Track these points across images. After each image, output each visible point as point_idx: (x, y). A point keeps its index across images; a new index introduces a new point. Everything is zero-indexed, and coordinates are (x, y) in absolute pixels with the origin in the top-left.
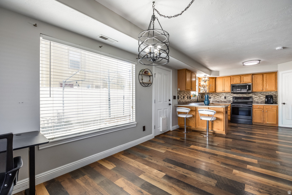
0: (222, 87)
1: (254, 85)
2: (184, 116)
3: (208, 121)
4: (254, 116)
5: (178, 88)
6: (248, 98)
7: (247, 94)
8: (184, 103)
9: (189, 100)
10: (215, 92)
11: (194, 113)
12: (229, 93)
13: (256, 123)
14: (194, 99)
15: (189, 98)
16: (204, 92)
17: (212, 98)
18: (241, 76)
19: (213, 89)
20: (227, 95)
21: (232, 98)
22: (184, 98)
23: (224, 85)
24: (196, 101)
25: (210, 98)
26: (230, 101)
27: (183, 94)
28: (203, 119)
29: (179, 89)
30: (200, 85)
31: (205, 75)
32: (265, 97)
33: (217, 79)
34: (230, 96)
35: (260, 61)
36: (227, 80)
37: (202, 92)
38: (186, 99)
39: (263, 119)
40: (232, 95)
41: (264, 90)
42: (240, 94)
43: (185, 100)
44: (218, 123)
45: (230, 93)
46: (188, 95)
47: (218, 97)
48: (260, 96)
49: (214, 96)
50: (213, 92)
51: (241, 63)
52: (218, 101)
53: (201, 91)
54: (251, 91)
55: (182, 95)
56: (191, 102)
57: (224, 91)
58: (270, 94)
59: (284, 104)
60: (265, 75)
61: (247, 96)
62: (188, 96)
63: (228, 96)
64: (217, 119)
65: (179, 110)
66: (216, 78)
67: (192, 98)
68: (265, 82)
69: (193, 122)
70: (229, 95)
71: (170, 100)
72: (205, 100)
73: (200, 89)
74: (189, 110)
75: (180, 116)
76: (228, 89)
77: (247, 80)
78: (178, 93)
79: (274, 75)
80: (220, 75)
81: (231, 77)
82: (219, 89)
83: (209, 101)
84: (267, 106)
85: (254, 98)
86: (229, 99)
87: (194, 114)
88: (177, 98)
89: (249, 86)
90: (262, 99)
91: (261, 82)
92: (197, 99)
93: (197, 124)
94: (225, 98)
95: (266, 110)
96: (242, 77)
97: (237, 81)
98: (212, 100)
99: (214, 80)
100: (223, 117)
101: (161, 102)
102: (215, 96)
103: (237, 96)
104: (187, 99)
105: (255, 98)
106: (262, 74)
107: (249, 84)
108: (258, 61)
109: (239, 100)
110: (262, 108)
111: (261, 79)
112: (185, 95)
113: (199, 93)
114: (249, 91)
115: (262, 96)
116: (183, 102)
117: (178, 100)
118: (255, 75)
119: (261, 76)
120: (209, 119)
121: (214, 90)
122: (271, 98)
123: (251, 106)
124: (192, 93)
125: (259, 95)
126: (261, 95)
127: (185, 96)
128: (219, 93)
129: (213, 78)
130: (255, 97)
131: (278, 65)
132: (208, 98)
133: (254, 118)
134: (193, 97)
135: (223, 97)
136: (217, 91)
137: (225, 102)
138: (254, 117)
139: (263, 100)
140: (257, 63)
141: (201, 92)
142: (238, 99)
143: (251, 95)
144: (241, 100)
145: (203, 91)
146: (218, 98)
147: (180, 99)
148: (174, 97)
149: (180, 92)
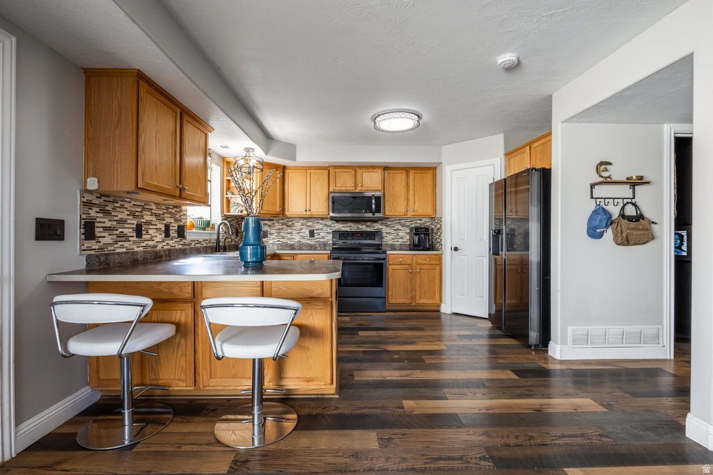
0: (304, 201)
1: (386, 198)
2: (109, 348)
3: (261, 361)
4: (390, 285)
5: (87, 176)
6: (371, 235)
7: (369, 224)
8: (139, 256)
9: (174, 243)
10: (281, 216)
11: (183, 314)
12: (322, 219)
13: (396, 304)
14: (201, 238)
15: (173, 233)
16: (245, 212)
17: (272, 234)
18: (357, 169)
20: (317, 227)
21: (331, 235)
22: (139, 236)
23: (308, 193)
24: (211, 247)
25: (266, 235)
26: (325, 245)
27: (133, 214)
28: (231, 351)
29: (92, 184)
30: (228, 189)
31: (248, 150)
32: (409, 231)
33: (287, 171)
34: (325, 228)
35: (419, 117)
36: (318, 179)
37: (236, 213)
38: (155, 239)
39: (411, 293)
40: (330, 226)
41: (410, 214)
42: (350, 224)
43: (151, 243)
44: (308, 349)
45: (326, 218)
46: (172, 220)
47: (289, 231)
48: (398, 230)
49: (277, 227)
50: (276, 216)
51: (367, 119)
52: (291, 245)
53: (232, 210)
54: (381, 215)
55: (121, 216)
56: (184, 253)
57: (308, 213)
58: (419, 223)
59: (456, 249)
60: (412, 172)
61: (368, 229)
62: (167, 227)
63: (318, 229)
64: (305, 332)
65: (71, 310)
66: (284, 168)
67: (191, 235)
68: (411, 192)
69: (183, 363)
70: (321, 226)
72: (246, 245)
73: (228, 201)
74: (139, 309)
75: (79, 347)
76: (320, 206)
77: (371, 183)
78: (87, 204)
79: (429, 174)
80: (297, 160)
81: (330, 170)
82: (296, 206)
83: (263, 248)
84: (420, 257)
85: (384, 235)
86: (323, 238)
87: (183, 319)
88: (74, 230)
89: (378, 199)
90: (401, 238)
91: (403, 190)
92: (215, 237)
93: (200, 369)
94: (312, 234)
95: (418, 267)
96: (359, 172)
97: (345, 184)
98: (271, 242)
99: (278, 175)
100: (329, 323)
102: (280, 227)
103: (344, 229)
104: (160, 237)
105: (388, 235)
106: (407, 169)
107: (377, 194)
109: (349, 242)
110: (409, 262)
111: (404, 183)
112: (147, 218)
113: (226, 217)
114: (377, 215)
115: (402, 228)
116: (134, 253)
117: (92, 244)
118: (390, 171)
119: (404, 176)
120: (267, 351)
121: (278, 209)
122: (425, 234)
123: (384, 259)
124: (193, 213)
125: (396, 227)
126: (400, 227)
127: (149, 223)
128: (292, 219)
129: (275, 167)
130: (387, 233)
131: (443, 147)
132: (260, 234)
133: (390, 293)
134: (198, 228)
135: (306, 232)
136: (287, 213)
137: (311, 247)
138: (390, 290)
139: (405, 240)
141: (234, 211)
142: (346, 239)
143: (377, 226)
144: (353, 242)
145: (240, 208)
146: (289, 236)
147: (108, 239)
148: (49, 230)
149: (105, 200)
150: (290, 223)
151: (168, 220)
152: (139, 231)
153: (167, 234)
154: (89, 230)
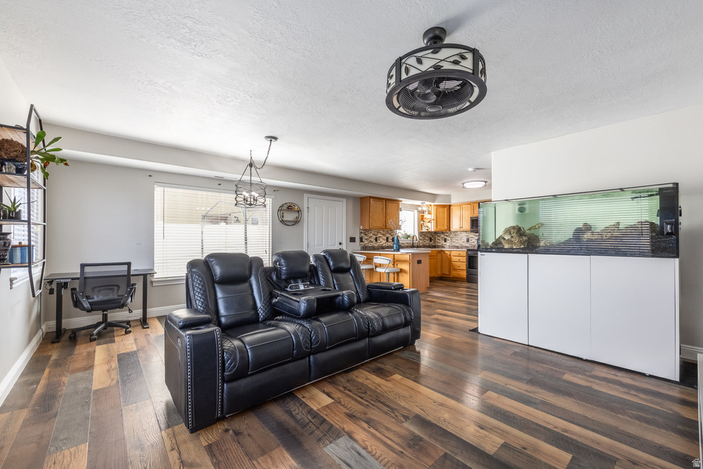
0: (459, 223)
5: (360, 226)
8: (377, 248)
9: (390, 244)
10: (449, 231)
14: (405, 242)
15: (390, 241)
17: (449, 240)
19: (444, 225)
20: (469, 236)
22: (376, 241)
23: (461, 218)
27: (374, 235)
30: (422, 219)
31: (422, 203)
33: (452, 208)
35: (486, 182)
36: (468, 210)
43: (381, 243)
45: (469, 231)
46: (390, 236)
47: (457, 239)
49: (451, 237)
50: (445, 231)
51: (460, 184)
52: (457, 246)
53: (423, 229)
55: (371, 235)
62: (387, 238)
63: (472, 238)
66: (450, 206)
71: (340, 244)
73: (422, 226)
76: (467, 225)
78: (361, 233)
81: (471, 205)
82: (455, 225)
86: (474, 242)
88: (358, 240)
94: (468, 241)
98: (448, 245)
99: (446, 209)
100: (409, 269)
101: (322, 245)
104: (384, 242)
108: (484, 183)
112: (379, 235)
116: (374, 247)
117: (362, 243)
121: (446, 228)
127: (380, 237)
128: (456, 232)
129: (444, 206)
135: (464, 239)
136: (451, 229)
137: (467, 247)
140: (482, 186)
146: (457, 241)
147: (366, 242)
148: (353, 240)
149: (365, 231)
151: (388, 235)
152: (376, 239)
153: (387, 241)
154: (361, 240)
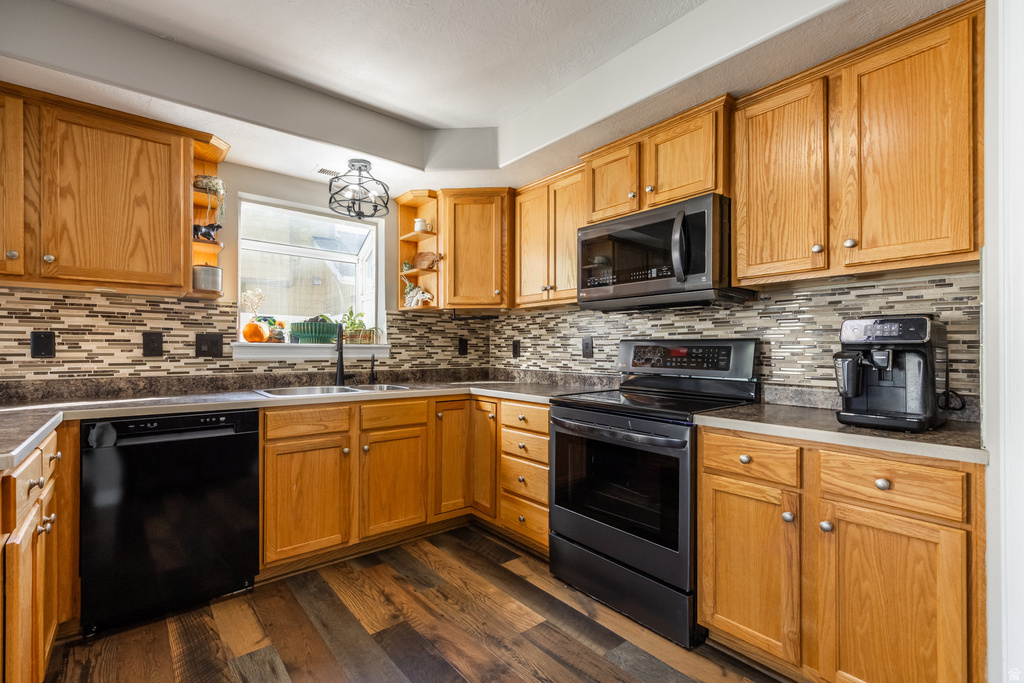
1: (741, 215)
4: (709, 551)
6: (718, 352)
10: (505, 306)
15: (179, 349)
18: (644, 140)
19: (485, 281)
20: (599, 330)
23: (551, 243)
26: (610, 378)
33: (518, 200)
34: (614, 333)
37: (413, 307)
38: (103, 358)
41: (839, 263)
46: (173, 325)
47: (551, 342)
49: (534, 334)
53: (406, 301)
54: (705, 280)
57: (551, 294)
62: (152, 337)
63: (601, 337)
66: (512, 195)
70: (606, 330)
73: (403, 285)
94: (588, 348)
95: (829, 507)
96: (648, 147)
97: (614, 197)
99: (493, 209)
102: (538, 332)
110: (785, 475)
114: (692, 282)
119: (811, 103)
129: (482, 196)
133: (707, 584)
135: (578, 344)
136: (519, 301)
138: (707, 567)
141: (409, 303)
145: (420, 297)
146: (550, 353)
150: (551, 324)
151: (159, 324)
